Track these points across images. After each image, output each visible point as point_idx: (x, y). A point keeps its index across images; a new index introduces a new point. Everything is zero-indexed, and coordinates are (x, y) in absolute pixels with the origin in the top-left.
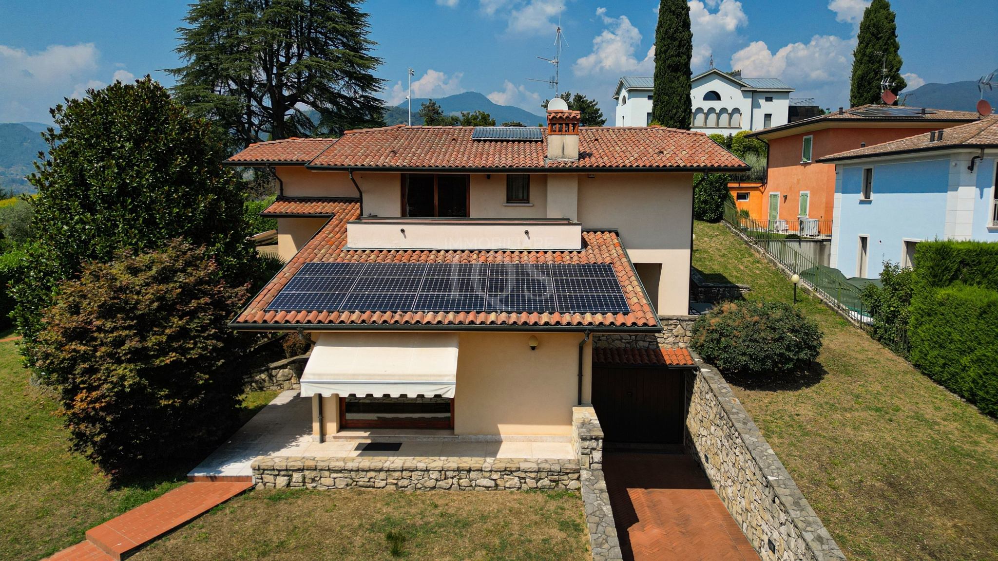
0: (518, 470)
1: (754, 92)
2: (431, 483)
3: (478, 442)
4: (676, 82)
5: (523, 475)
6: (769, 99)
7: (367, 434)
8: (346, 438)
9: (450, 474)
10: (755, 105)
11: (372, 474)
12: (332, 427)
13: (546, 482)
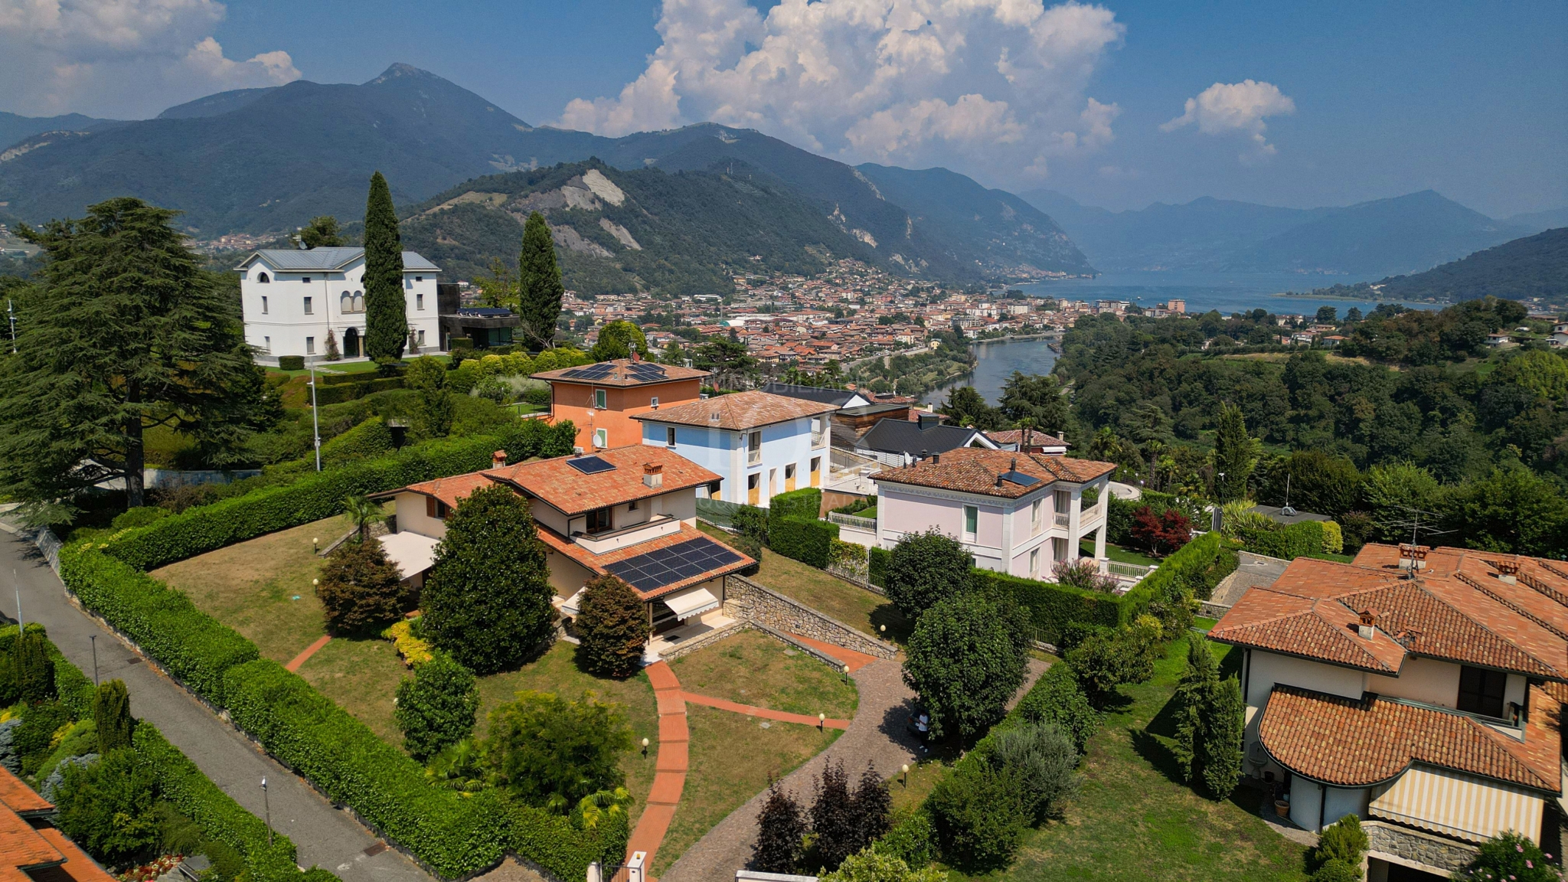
0: (733, 626)
2: (714, 641)
3: (696, 626)
5: (734, 628)
6: (420, 279)
8: (656, 640)
9: (717, 635)
11: (696, 644)
12: (652, 636)
13: (741, 629)
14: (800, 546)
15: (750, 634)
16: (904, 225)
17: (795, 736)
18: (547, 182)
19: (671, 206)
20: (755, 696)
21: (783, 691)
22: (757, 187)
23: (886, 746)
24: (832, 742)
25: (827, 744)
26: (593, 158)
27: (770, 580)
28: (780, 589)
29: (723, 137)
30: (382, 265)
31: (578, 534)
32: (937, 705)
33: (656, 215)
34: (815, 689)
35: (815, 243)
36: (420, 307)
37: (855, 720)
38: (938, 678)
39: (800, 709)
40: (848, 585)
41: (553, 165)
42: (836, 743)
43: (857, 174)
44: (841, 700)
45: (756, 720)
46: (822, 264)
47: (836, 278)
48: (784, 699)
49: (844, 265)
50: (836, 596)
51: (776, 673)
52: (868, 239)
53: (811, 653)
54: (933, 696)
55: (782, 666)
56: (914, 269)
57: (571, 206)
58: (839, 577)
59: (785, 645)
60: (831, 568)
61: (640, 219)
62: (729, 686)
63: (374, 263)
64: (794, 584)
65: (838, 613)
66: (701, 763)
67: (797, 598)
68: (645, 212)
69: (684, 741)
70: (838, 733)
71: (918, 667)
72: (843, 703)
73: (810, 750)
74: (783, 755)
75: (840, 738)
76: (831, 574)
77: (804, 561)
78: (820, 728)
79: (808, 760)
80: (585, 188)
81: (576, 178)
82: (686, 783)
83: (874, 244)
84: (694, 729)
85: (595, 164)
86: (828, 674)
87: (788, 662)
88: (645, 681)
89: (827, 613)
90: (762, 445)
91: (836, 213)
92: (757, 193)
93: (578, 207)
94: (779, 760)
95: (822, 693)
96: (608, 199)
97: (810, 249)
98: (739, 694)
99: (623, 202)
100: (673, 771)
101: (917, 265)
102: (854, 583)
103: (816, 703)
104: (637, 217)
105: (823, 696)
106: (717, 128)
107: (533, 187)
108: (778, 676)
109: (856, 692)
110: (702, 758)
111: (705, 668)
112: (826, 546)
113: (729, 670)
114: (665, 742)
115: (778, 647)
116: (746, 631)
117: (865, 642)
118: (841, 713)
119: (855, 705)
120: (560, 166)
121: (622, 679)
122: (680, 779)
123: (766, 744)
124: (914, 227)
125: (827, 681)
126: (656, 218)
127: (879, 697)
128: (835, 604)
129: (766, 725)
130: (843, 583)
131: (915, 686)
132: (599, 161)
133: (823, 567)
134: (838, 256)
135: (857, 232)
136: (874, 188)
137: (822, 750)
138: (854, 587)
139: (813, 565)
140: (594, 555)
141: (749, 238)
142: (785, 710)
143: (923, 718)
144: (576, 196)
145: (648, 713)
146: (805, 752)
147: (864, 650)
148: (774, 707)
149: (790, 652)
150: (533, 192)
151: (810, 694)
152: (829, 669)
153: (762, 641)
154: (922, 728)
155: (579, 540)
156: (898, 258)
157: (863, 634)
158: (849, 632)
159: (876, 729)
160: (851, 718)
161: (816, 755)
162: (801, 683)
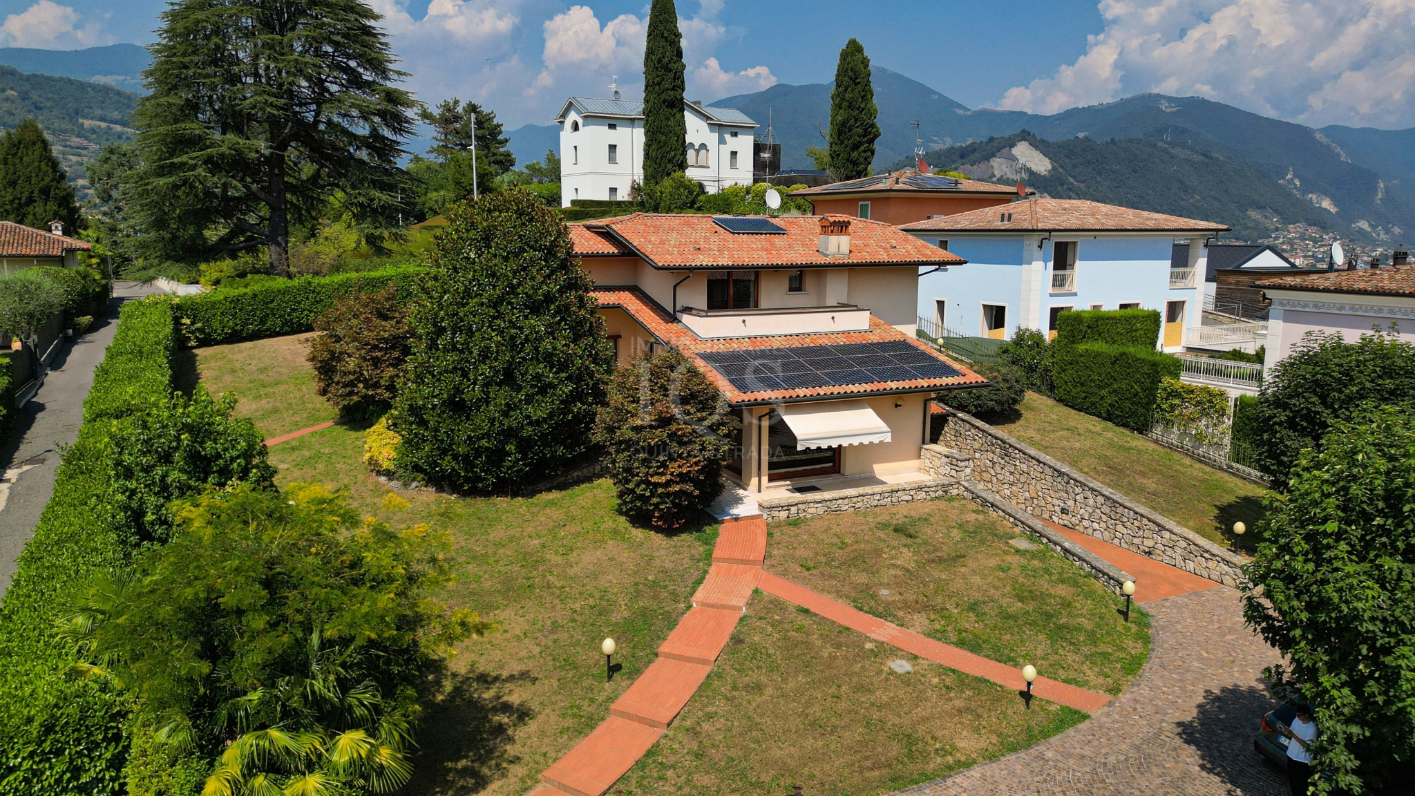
0: (926, 486)
1: (720, 125)
2: (875, 503)
3: (861, 479)
4: (672, 119)
5: (927, 490)
6: (735, 135)
7: (788, 482)
8: (775, 487)
9: (886, 495)
10: (722, 141)
11: (840, 501)
12: (765, 479)
13: (940, 493)
14: (1104, 392)
15: (956, 504)
16: (1375, 189)
17: (959, 703)
18: (977, 155)
19: (1100, 174)
20: (906, 606)
21: (973, 607)
22: (1197, 152)
23: (1186, 775)
24: (1045, 735)
25: (1031, 738)
26: (1024, 131)
27: (1031, 433)
28: (1045, 449)
29: (1164, 106)
30: (659, 84)
31: (688, 310)
32: (1345, 697)
33: (1082, 182)
34: (1049, 616)
35: (1260, 207)
36: (733, 165)
37: (1124, 698)
38: (1356, 616)
39: (996, 649)
40: (1187, 461)
41: (985, 140)
42: (1054, 740)
43: (1318, 136)
44: (1102, 648)
45: (885, 651)
46: (1267, 229)
47: (1283, 243)
48: (969, 622)
49: (1293, 231)
50: (1155, 471)
51: (974, 572)
52: (1326, 204)
53: (1066, 550)
54: (1331, 668)
55: (993, 562)
56: (1383, 236)
57: (998, 176)
58: (1171, 447)
59: (1017, 530)
60: (1158, 430)
61: (1065, 186)
62: (862, 578)
63: (651, 83)
64: (1077, 445)
65: (1152, 498)
66: (710, 717)
67: (1073, 464)
68: (1071, 179)
69: (704, 662)
70: (1072, 717)
71: (1290, 578)
72: (1105, 656)
73: (983, 744)
74: (909, 740)
75: (1071, 732)
76: (1156, 442)
77: (1109, 417)
78: (1026, 696)
79: (968, 764)
80: (1014, 159)
81: (1005, 151)
82: (650, 753)
83: (1333, 210)
84: (741, 641)
85: (1025, 136)
86: (1090, 594)
87: (1009, 558)
88: (707, 542)
89: (1126, 494)
90: (1079, 264)
91: (1289, 176)
92: (1197, 158)
93: (1005, 177)
94: (895, 750)
95: (1061, 627)
96: (1034, 168)
97: (1253, 214)
98: (874, 597)
99: (1049, 171)
100: (641, 720)
101: (1387, 232)
102: (1200, 459)
103: (1041, 643)
104: (1062, 185)
105: (1060, 633)
106: (1159, 97)
107: (964, 161)
108: (977, 580)
109: (1147, 640)
110: (720, 706)
111: (835, 540)
112: (1151, 391)
113: (879, 553)
114: (669, 656)
115: (1001, 530)
116: (951, 499)
117: (1193, 549)
118: (1091, 675)
119: (1133, 666)
120: (992, 139)
121: (670, 532)
122: (646, 739)
123: (880, 708)
124: (1387, 190)
125: (1084, 606)
126: (1082, 186)
127: (1200, 659)
128: (1150, 484)
129: (901, 666)
130: (1176, 456)
131: (1279, 637)
132: (1029, 133)
133: (1142, 428)
134: (1287, 220)
135: (1314, 197)
136: (1338, 150)
137: (1013, 749)
138: (1197, 465)
139: (1125, 425)
140: (696, 338)
141: (1182, 203)
142: (961, 644)
143: (1300, 727)
144: (1004, 167)
145: (675, 597)
146: (967, 743)
147: (1191, 565)
148: (937, 635)
149: (1023, 544)
150: (963, 164)
151: (1034, 624)
152: (1098, 585)
153: (972, 517)
154: (1296, 752)
155: (686, 319)
156: (1364, 225)
157: (1192, 535)
158: (1163, 528)
159: (1169, 728)
160: (1115, 690)
161: (992, 757)
162: (1021, 599)
